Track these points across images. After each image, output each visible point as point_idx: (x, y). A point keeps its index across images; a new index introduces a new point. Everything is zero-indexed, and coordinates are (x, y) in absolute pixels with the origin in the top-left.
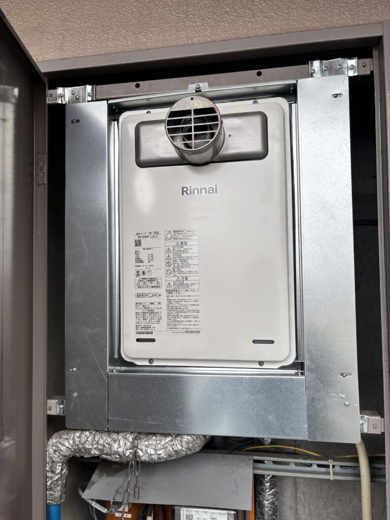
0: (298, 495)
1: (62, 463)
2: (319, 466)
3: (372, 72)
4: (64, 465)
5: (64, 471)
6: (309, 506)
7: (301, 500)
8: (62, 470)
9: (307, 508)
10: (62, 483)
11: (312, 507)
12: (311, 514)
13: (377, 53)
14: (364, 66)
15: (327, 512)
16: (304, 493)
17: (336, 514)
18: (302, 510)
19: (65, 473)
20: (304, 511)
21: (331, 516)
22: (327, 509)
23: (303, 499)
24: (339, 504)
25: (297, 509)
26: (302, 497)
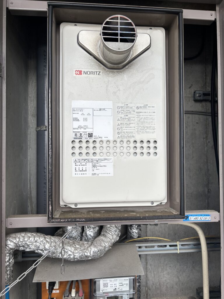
0: (148, 266)
1: (10, 254)
2: (170, 246)
3: (216, 19)
4: (11, 256)
5: (11, 260)
6: (154, 272)
7: (149, 269)
8: (9, 259)
9: (153, 273)
10: (10, 269)
11: (155, 272)
12: (154, 276)
13: (218, 9)
14: (212, 15)
15: (163, 274)
16: (151, 265)
17: (168, 275)
18: (150, 275)
19: (12, 262)
20: (151, 275)
21: (165, 276)
22: (163, 272)
23: (150, 268)
24: (170, 269)
25: (147, 275)
26: (150, 267)
